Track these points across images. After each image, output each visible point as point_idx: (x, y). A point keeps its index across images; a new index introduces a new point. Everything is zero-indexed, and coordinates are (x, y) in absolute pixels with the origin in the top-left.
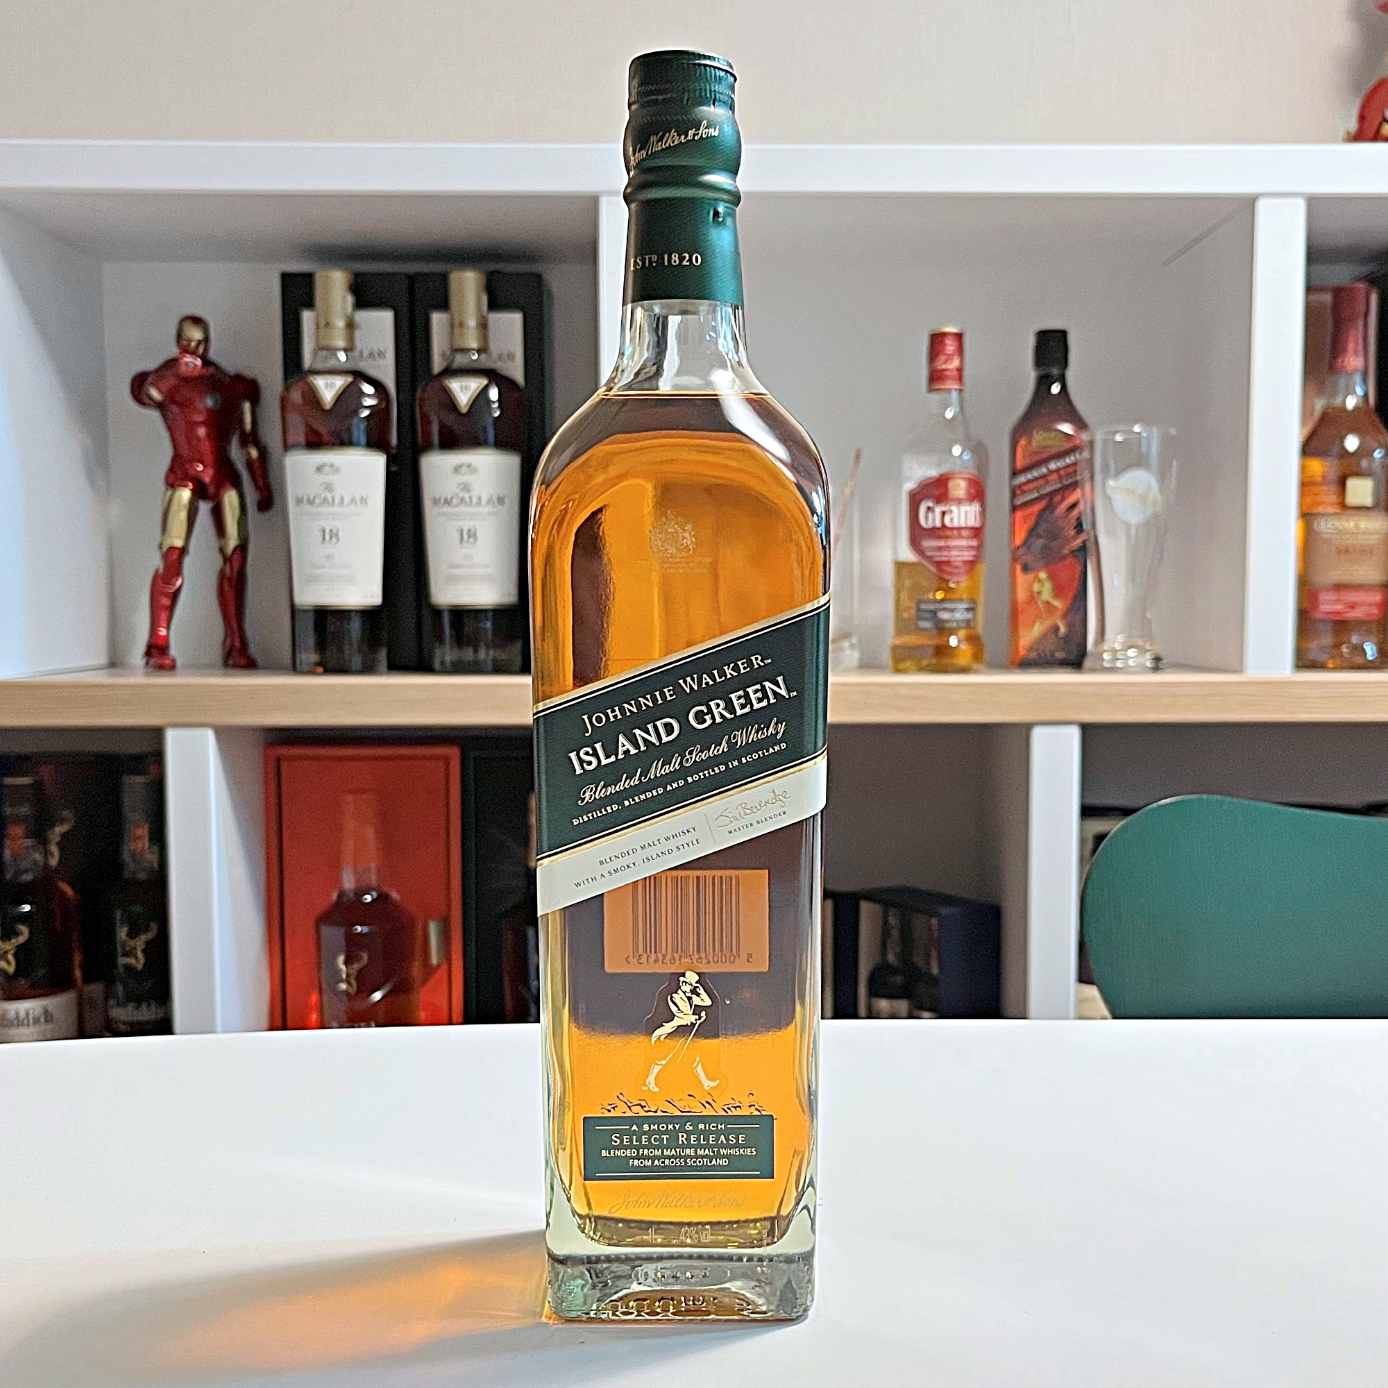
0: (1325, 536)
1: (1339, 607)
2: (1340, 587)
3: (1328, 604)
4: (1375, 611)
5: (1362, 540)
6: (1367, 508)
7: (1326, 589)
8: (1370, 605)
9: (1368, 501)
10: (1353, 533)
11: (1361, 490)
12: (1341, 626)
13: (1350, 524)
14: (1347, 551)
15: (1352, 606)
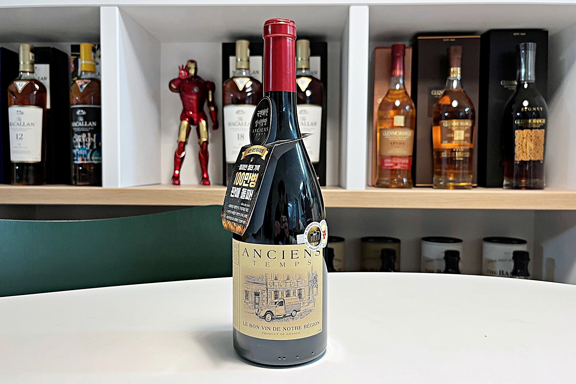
0: (386, 137)
1: (391, 165)
2: (392, 157)
3: (388, 163)
4: (406, 166)
5: (400, 139)
6: (402, 127)
7: (388, 157)
8: (404, 164)
9: (403, 125)
10: (396, 136)
11: (399, 120)
12: (393, 172)
13: (395, 133)
14: (394, 143)
15: (396, 164)
